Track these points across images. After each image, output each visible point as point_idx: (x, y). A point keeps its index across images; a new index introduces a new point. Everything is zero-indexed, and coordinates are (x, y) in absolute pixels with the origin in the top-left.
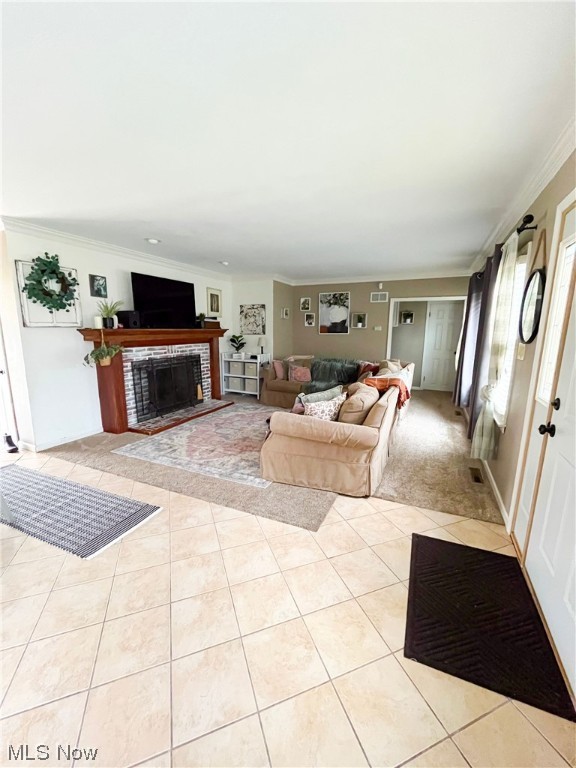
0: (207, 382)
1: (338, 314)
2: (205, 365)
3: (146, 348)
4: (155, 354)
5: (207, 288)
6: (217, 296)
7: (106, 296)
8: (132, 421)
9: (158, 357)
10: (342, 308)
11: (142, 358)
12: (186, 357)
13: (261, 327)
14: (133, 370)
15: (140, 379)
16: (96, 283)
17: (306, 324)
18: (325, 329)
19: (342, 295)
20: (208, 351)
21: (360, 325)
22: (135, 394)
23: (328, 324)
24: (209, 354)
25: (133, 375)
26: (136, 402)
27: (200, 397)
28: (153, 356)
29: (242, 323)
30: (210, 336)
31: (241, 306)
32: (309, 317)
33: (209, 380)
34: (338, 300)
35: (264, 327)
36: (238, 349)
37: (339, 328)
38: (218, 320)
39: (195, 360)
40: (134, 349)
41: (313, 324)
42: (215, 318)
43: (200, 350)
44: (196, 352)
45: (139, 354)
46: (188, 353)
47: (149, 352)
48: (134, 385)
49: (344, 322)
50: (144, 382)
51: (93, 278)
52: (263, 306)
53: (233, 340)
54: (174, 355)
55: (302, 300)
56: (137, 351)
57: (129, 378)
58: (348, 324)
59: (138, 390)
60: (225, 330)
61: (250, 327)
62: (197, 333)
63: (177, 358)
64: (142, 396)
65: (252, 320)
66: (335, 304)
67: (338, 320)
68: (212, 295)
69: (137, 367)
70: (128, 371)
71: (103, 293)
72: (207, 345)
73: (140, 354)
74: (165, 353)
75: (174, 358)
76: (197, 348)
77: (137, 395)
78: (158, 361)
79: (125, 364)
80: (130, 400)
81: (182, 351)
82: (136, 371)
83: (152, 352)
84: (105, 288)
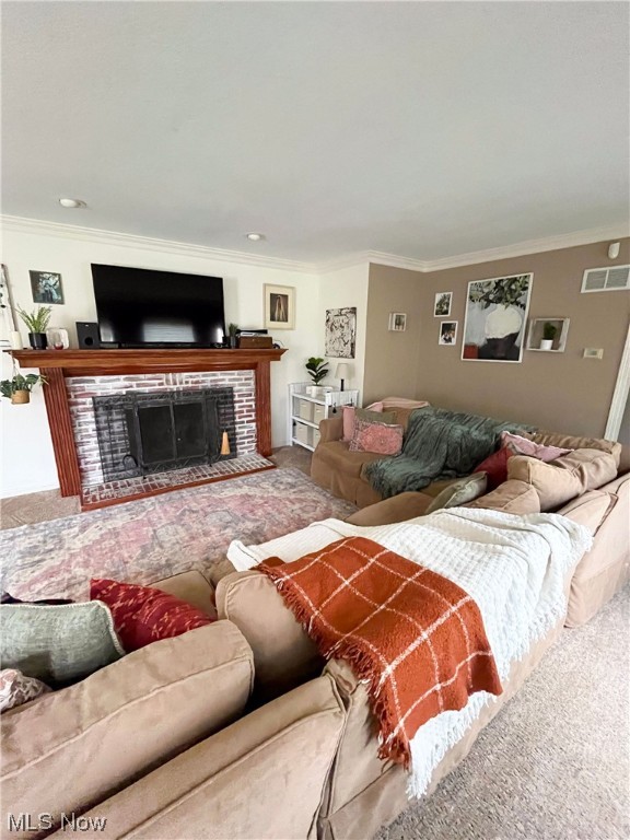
0: (246, 428)
1: (502, 321)
2: (244, 403)
3: (123, 377)
4: (138, 385)
5: (265, 285)
6: (286, 297)
7: (61, 302)
8: (95, 477)
9: (146, 390)
10: (513, 309)
11: (113, 392)
12: (206, 392)
13: (349, 345)
14: (96, 409)
15: (109, 421)
16: (43, 283)
17: (441, 342)
18: (474, 352)
19: (515, 280)
20: (252, 382)
21: (547, 345)
22: (100, 442)
23: (480, 341)
24: (253, 386)
25: (96, 416)
26: (102, 454)
27: (225, 450)
28: (135, 389)
29: (327, 339)
30: (249, 360)
31: (328, 312)
32: (447, 328)
33: (254, 424)
34: (506, 293)
35: (353, 345)
36: (317, 378)
37: (502, 349)
38: (269, 335)
39: (225, 396)
40: (98, 379)
41: (454, 341)
42: (265, 332)
43: (239, 382)
44: (226, 383)
45: (108, 386)
46: (208, 385)
47: (127, 383)
48: (98, 429)
49: (514, 337)
50: (117, 427)
51: (37, 276)
52: (354, 311)
53: (312, 364)
54: (181, 387)
55: (438, 297)
56: (101, 382)
57: (87, 423)
58: (520, 341)
59: (106, 437)
60: (285, 350)
61: (336, 345)
63: (187, 392)
64: (115, 445)
65: (338, 333)
66: (498, 300)
67: (500, 333)
68: (274, 297)
69: (103, 405)
70: (85, 410)
71: (55, 296)
72: (251, 373)
73: (110, 385)
74: (161, 384)
75: (178, 392)
76: (227, 377)
77: (106, 444)
78: (144, 396)
79: (80, 400)
80: (91, 451)
81: (197, 382)
82: (101, 411)
83: (134, 383)
84: (60, 291)
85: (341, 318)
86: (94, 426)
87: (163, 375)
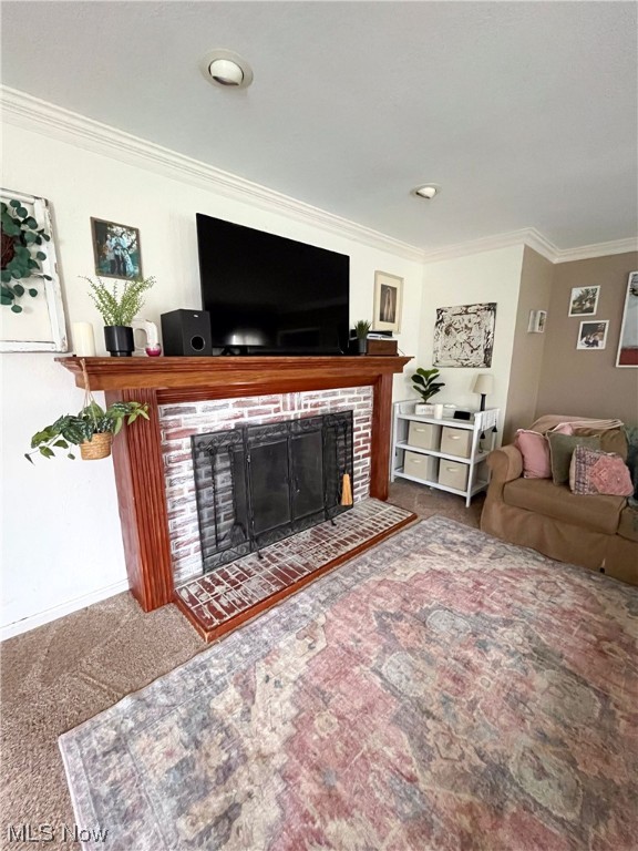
0: (362, 465)
2: (362, 430)
3: (232, 401)
4: (251, 413)
5: (377, 273)
6: (394, 289)
8: (189, 565)
9: (259, 420)
11: (218, 426)
13: (481, 351)
14: (195, 455)
15: (213, 473)
16: (111, 243)
17: (581, 345)
20: (370, 402)
22: (199, 508)
24: (371, 409)
25: (196, 467)
26: (201, 527)
27: (346, 501)
28: (246, 420)
29: (439, 345)
30: (375, 371)
31: (440, 311)
32: (591, 329)
33: (368, 459)
35: (488, 351)
36: (426, 395)
38: (395, 337)
39: (341, 423)
40: (199, 405)
41: (603, 344)
42: (389, 334)
43: (354, 400)
44: (345, 405)
45: (213, 416)
46: (328, 408)
47: (237, 411)
48: (198, 488)
50: (223, 480)
51: (101, 230)
52: (492, 307)
53: (419, 378)
54: (298, 413)
55: (576, 293)
56: (206, 410)
57: (182, 479)
59: (206, 497)
60: (407, 360)
61: (456, 352)
62: (350, 365)
63: (305, 420)
64: (216, 511)
65: (462, 337)
68: (384, 288)
69: (206, 448)
70: (181, 458)
71: (130, 267)
72: (368, 391)
74: (277, 410)
75: (295, 421)
76: (347, 396)
77: (205, 511)
78: (258, 430)
79: (173, 443)
80: (185, 524)
81: (316, 406)
82: (202, 457)
83: (245, 410)
84: (137, 258)
85: (466, 317)
86: (191, 483)
87: (280, 397)
